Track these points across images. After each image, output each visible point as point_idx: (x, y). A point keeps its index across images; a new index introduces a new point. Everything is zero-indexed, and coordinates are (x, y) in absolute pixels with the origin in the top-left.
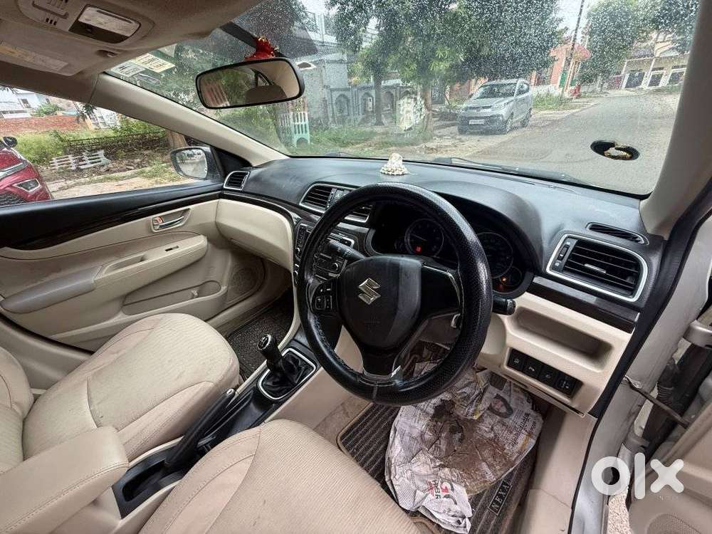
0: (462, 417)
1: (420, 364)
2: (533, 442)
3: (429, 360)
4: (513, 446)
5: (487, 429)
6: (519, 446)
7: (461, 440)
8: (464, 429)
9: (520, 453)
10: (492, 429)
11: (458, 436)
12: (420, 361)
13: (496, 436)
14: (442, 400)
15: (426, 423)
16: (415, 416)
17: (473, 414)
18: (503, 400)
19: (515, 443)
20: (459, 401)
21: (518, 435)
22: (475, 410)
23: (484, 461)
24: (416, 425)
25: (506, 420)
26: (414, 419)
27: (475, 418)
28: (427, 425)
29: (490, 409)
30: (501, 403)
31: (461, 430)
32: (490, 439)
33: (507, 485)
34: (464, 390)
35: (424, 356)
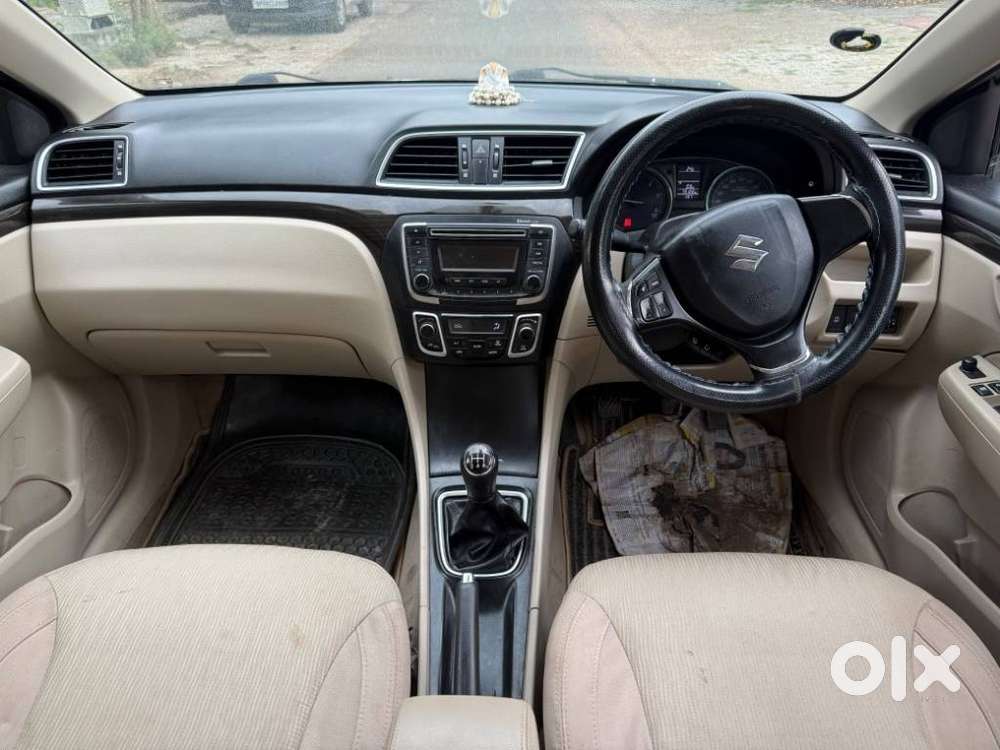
0: (695, 495)
1: (585, 457)
2: (787, 474)
3: (594, 444)
4: (770, 494)
5: (731, 493)
6: (777, 490)
7: (716, 523)
8: (710, 509)
9: (783, 496)
10: (736, 490)
11: (708, 521)
12: (583, 452)
13: (745, 495)
14: (653, 489)
15: (659, 528)
16: (638, 530)
17: (706, 483)
18: (726, 446)
19: (770, 490)
20: (675, 479)
21: (767, 478)
22: (705, 477)
23: (756, 530)
24: (648, 540)
25: (744, 469)
26: (640, 535)
27: (712, 485)
28: (664, 530)
29: (720, 466)
30: (724, 451)
31: (708, 513)
32: (743, 503)
33: (795, 540)
34: (671, 460)
35: (582, 443)
